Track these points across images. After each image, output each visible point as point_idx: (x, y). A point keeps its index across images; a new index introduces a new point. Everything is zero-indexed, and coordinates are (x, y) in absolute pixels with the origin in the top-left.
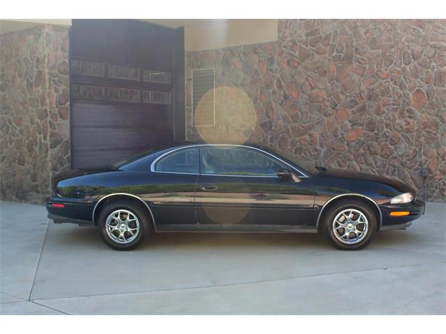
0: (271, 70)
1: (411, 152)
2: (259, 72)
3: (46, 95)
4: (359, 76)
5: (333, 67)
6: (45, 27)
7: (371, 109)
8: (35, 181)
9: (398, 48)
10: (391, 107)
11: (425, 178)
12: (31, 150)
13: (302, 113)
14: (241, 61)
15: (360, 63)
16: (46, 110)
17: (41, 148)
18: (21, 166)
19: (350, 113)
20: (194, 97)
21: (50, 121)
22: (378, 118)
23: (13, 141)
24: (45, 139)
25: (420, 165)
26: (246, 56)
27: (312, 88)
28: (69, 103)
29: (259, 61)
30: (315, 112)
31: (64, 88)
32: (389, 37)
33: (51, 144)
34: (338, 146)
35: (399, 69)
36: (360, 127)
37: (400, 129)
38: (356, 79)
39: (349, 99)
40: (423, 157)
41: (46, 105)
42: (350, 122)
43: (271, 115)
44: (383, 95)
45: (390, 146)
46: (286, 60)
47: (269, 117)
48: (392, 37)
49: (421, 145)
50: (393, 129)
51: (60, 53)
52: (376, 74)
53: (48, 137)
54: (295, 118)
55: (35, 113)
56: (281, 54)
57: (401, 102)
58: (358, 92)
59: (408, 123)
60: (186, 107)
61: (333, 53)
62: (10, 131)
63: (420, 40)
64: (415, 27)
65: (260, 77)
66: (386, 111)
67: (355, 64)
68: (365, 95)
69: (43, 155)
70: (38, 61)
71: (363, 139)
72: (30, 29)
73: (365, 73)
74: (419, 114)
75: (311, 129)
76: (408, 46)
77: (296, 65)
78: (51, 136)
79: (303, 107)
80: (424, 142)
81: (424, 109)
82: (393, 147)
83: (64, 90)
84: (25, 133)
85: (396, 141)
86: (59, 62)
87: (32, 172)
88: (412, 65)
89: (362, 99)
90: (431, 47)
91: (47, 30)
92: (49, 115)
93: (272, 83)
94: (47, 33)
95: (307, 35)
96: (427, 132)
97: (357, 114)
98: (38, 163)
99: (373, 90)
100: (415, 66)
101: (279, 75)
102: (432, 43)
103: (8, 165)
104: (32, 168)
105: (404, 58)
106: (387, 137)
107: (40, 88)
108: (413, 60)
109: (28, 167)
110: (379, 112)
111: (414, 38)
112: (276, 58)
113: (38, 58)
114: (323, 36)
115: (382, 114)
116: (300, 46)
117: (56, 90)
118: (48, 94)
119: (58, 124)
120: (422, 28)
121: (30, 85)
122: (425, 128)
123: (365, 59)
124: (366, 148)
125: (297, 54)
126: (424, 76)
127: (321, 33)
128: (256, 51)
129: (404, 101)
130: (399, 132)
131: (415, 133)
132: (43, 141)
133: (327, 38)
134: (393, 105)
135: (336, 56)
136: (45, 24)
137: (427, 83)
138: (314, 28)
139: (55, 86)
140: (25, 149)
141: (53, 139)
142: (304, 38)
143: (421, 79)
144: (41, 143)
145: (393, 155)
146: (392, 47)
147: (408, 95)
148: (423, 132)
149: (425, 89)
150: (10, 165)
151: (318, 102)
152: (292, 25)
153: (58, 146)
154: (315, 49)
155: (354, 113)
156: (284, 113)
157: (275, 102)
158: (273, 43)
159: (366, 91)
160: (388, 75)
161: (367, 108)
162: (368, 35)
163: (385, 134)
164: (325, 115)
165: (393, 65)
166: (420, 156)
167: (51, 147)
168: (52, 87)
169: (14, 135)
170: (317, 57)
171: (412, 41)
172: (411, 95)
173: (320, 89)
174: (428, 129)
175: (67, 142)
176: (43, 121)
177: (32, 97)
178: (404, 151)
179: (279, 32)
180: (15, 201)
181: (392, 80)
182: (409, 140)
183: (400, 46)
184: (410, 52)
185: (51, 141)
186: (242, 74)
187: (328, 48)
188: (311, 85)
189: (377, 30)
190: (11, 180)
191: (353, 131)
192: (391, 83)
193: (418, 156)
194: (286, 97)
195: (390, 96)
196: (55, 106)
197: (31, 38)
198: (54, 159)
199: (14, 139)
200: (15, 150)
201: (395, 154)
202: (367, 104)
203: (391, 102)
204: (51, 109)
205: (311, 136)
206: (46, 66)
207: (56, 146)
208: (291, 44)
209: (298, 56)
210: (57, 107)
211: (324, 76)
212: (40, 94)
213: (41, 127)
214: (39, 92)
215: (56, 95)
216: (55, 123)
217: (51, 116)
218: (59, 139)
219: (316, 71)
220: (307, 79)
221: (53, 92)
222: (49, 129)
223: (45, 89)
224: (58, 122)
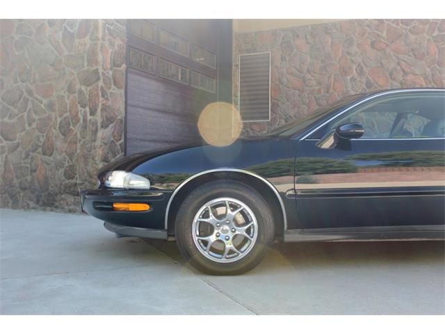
0: (349, 53)
2: (333, 56)
3: (99, 49)
5: (434, 49)
8: (73, 178)
12: (66, 132)
14: (308, 43)
16: (96, 72)
17: (85, 127)
18: (47, 157)
21: (102, 87)
23: (34, 121)
24: (92, 113)
26: (315, 38)
27: (406, 74)
28: (124, 66)
29: (332, 43)
33: (103, 122)
41: (97, 63)
46: (369, 42)
53: (99, 110)
55: (76, 76)
56: (362, 35)
61: (433, 31)
62: (30, 106)
65: (334, 62)
69: (88, 138)
77: (383, 46)
78: (102, 110)
83: (120, 46)
84: (56, 108)
87: (67, 164)
92: (102, 78)
93: (351, 68)
98: (78, 151)
101: (360, 60)
103: (23, 156)
107: (87, 38)
109: (59, 157)
112: (355, 38)
116: (388, 25)
117: (111, 44)
118: (101, 47)
119: (111, 93)
121: (69, 36)
125: (384, 34)
128: (330, 31)
132: (89, 117)
135: (438, 35)
139: (110, 37)
140: (55, 132)
141: (105, 114)
144: (85, 120)
150: (27, 156)
153: (111, 126)
154: (409, 27)
167: (102, 127)
168: (106, 39)
169: (36, 113)
170: (412, 37)
173: (416, 75)
175: (121, 120)
176: (89, 88)
177: (72, 53)
180: (34, 208)
185: (102, 116)
186: (309, 58)
187: (427, 27)
188: (404, 71)
190: (29, 178)
194: (369, 85)
196: (109, 67)
198: (105, 144)
199: (36, 117)
200: (37, 133)
204: (103, 68)
207: (107, 126)
209: (386, 37)
210: (111, 69)
211: (421, 59)
212: (88, 47)
213: (87, 97)
214: (85, 45)
215: (110, 51)
216: (109, 92)
217: (104, 80)
218: (112, 114)
219: (411, 54)
220: (398, 64)
221: (107, 46)
222: (101, 99)
223: (97, 39)
224: (111, 90)
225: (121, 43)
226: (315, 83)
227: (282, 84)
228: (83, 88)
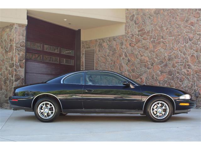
0: (122, 48)
1: (190, 85)
2: (116, 49)
3: (14, 56)
4: (164, 50)
5: (151, 46)
6: (14, 25)
7: (170, 65)
8: (7, 98)
9: (182, 36)
10: (180, 64)
11: (197, 97)
12: (5, 83)
13: (137, 68)
14: (108, 44)
15: (164, 43)
16: (13, 64)
17: (10, 81)
19: (160, 67)
20: (85, 62)
21: (15, 69)
22: (174, 69)
24: (12, 77)
25: (195, 91)
26: (110, 42)
27: (142, 56)
28: (24, 61)
29: (116, 44)
30: (143, 67)
31: (22, 53)
32: (178, 31)
33: (15, 80)
34: (154, 83)
35: (183, 46)
36: (165, 74)
37: (184, 74)
38: (163, 51)
39: (159, 61)
40: (196, 87)
41: (13, 61)
42: (160, 71)
43: (122, 70)
44: (176, 58)
45: (179, 82)
46: (129, 43)
47: (121, 71)
48: (179, 31)
49: (195, 82)
50: (181, 74)
51: (21, 37)
52: (172, 48)
53: (14, 76)
54: (133, 71)
55: (8, 65)
56: (126, 41)
57: (185, 61)
58: (164, 57)
59: (188, 71)
60: (81, 67)
61: (151, 39)
63: (192, 32)
64: (190, 26)
65: (117, 52)
66: (177, 66)
67: (162, 44)
68: (167, 58)
69: (11, 85)
70: (11, 40)
71: (166, 79)
72: (8, 26)
73: (167, 48)
74: (193, 66)
75: (141, 76)
76: (187, 35)
77: (134, 45)
78: (15, 76)
79: (137, 65)
80: (196, 80)
81: (195, 64)
82: (181, 83)
83: (22, 54)
84: (3, 75)
85: (182, 80)
86: (21, 41)
87: (5, 93)
88: (189, 44)
89: (166, 60)
90: (198, 34)
91: (15, 26)
92: (15, 65)
93: (122, 54)
94: (16, 28)
95: (139, 31)
96: (197, 75)
97: (163, 67)
98: (9, 89)
99: (170, 56)
100: (190, 44)
101: (125, 51)
102: (198, 33)
104: (6, 91)
105: (185, 41)
106: (178, 78)
107: (11, 53)
108: (189, 41)
110: (174, 66)
111: (189, 31)
112: (124, 42)
113: (11, 39)
114: (147, 31)
115: (175, 67)
116: (135, 36)
117: (19, 54)
118: (15, 56)
120: (193, 26)
121: (6, 52)
122: (196, 73)
123: (166, 41)
124: (168, 84)
125: (134, 40)
126: (195, 49)
127: (145, 30)
128: (115, 39)
129: (186, 61)
130: (184, 75)
131: (191, 76)
132: (11, 78)
133: (148, 32)
134: (181, 62)
135: (153, 40)
136: (15, 23)
137: (196, 52)
138: (142, 28)
139: (18, 52)
140: (3, 82)
141: (16, 77)
142: (137, 33)
143: (194, 50)
144: (10, 79)
145: (181, 87)
146: (179, 35)
147: (188, 57)
148: (195, 75)
149: (195, 54)
151: (145, 62)
152: (132, 27)
153: (18, 81)
154: (142, 37)
155: (162, 67)
156: (128, 68)
157: (124, 63)
158: (123, 36)
159: (167, 56)
160: (178, 49)
161: (168, 64)
162: (168, 30)
163: (177, 77)
164: (148, 68)
165: (180, 44)
166: (195, 87)
167: (15, 81)
168: (17, 53)
170: (144, 41)
171: (189, 32)
172: (189, 57)
173: (145, 56)
174: (198, 74)
175: (23, 79)
176: (11, 69)
177: (7, 57)
178: (186, 84)
179: (126, 30)
181: (179, 51)
182: (189, 79)
183: (183, 35)
184: (188, 37)
186: (108, 50)
187: (149, 37)
188: (141, 55)
189: (172, 28)
191: (162, 76)
192: (179, 52)
193: (193, 87)
194: (129, 61)
195: (179, 59)
196: (18, 61)
197: (8, 30)
201: (182, 86)
202: (168, 63)
203: (180, 61)
204: (16, 62)
205: (141, 79)
206: (14, 43)
207: (17, 81)
208: (131, 36)
210: (19, 62)
211: (147, 50)
212: (11, 56)
213: (11, 71)
214: (10, 55)
215: (18, 56)
216: (18, 70)
217: (16, 66)
218: (19, 77)
219: (143, 48)
220: (139, 52)
221: (17, 55)
222: (14, 72)
223: (13, 53)
224: (19, 69)
225: (23, 53)
226: (110, 61)
227: (99, 61)
228: (10, 69)
